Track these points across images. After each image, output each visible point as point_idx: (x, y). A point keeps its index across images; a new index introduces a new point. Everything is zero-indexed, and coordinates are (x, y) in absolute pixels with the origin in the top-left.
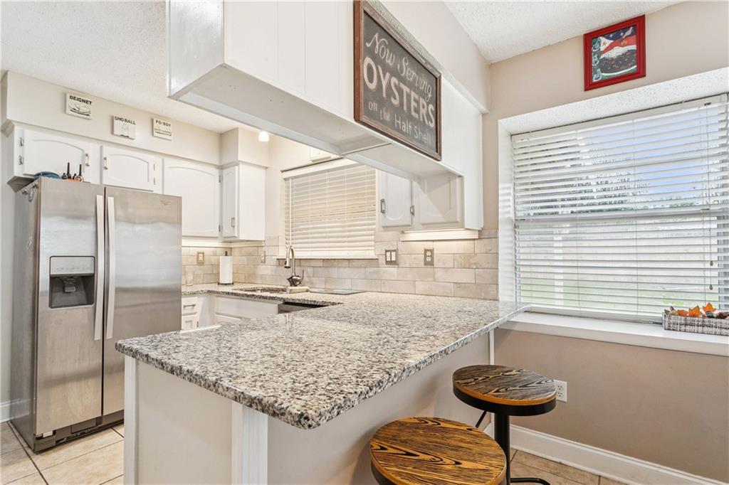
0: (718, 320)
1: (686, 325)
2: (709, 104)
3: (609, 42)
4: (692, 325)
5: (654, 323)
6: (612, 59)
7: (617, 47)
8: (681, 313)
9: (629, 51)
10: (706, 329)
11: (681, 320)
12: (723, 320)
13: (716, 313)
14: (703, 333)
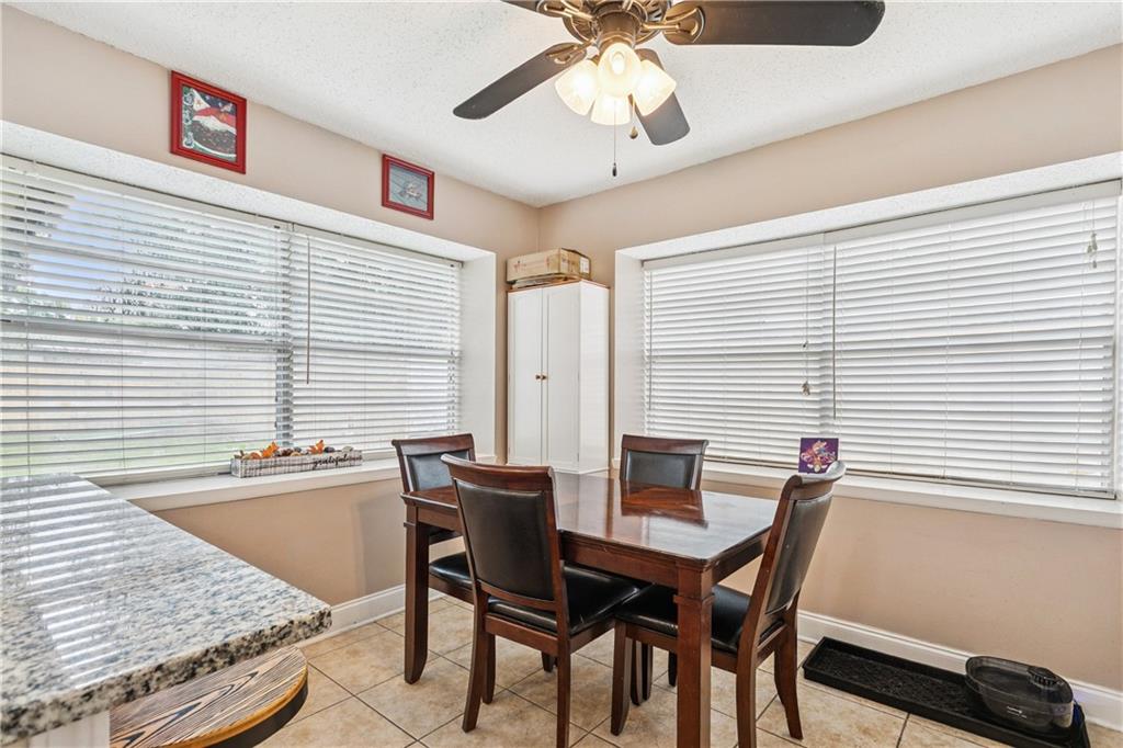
0: (283, 458)
1: (261, 468)
2: (278, 228)
3: (205, 105)
4: (266, 467)
5: (220, 474)
6: (208, 130)
7: (213, 117)
8: (254, 456)
9: (227, 132)
10: (278, 469)
11: (256, 463)
12: (288, 458)
13: (280, 450)
14: (275, 474)
